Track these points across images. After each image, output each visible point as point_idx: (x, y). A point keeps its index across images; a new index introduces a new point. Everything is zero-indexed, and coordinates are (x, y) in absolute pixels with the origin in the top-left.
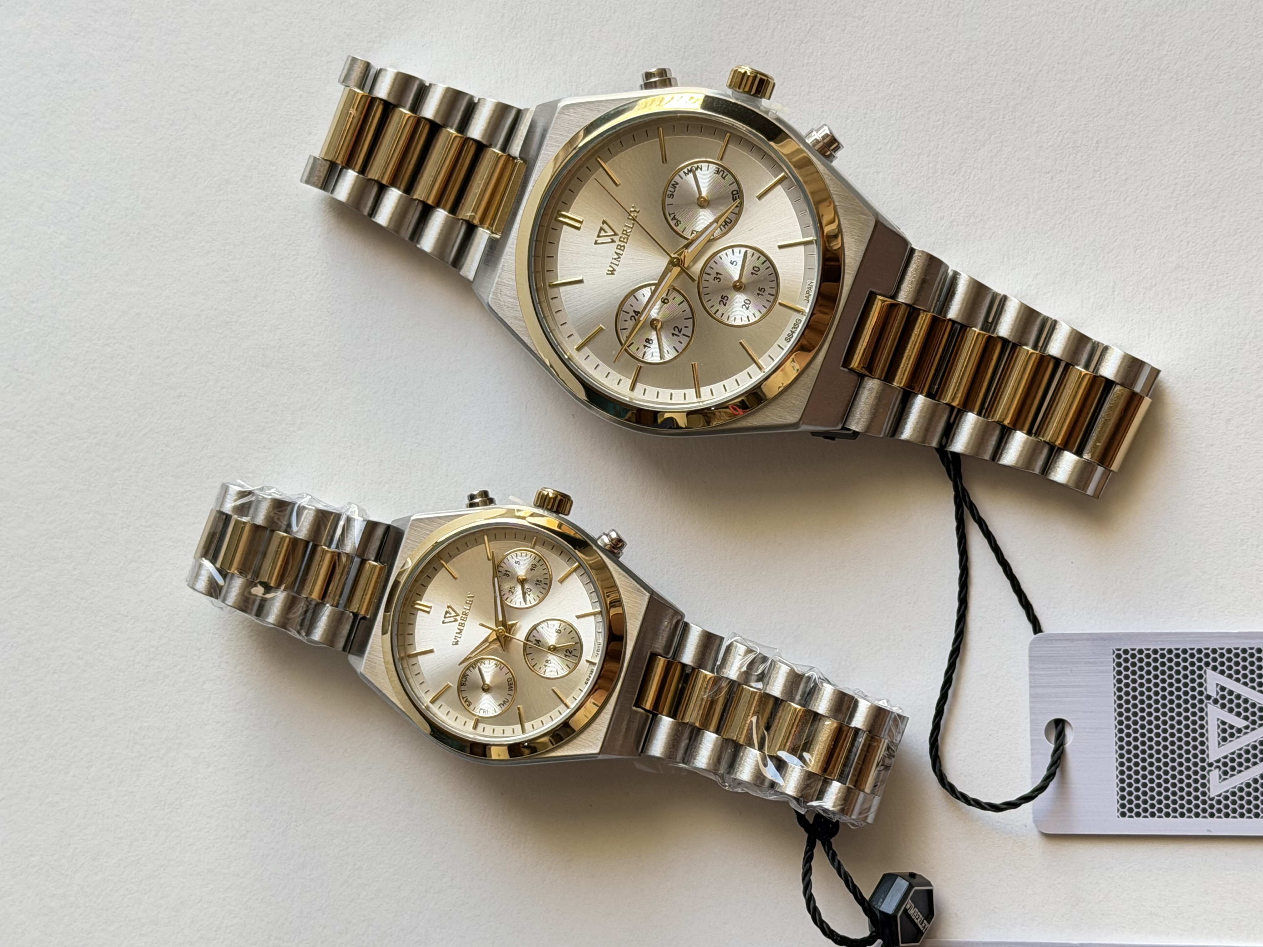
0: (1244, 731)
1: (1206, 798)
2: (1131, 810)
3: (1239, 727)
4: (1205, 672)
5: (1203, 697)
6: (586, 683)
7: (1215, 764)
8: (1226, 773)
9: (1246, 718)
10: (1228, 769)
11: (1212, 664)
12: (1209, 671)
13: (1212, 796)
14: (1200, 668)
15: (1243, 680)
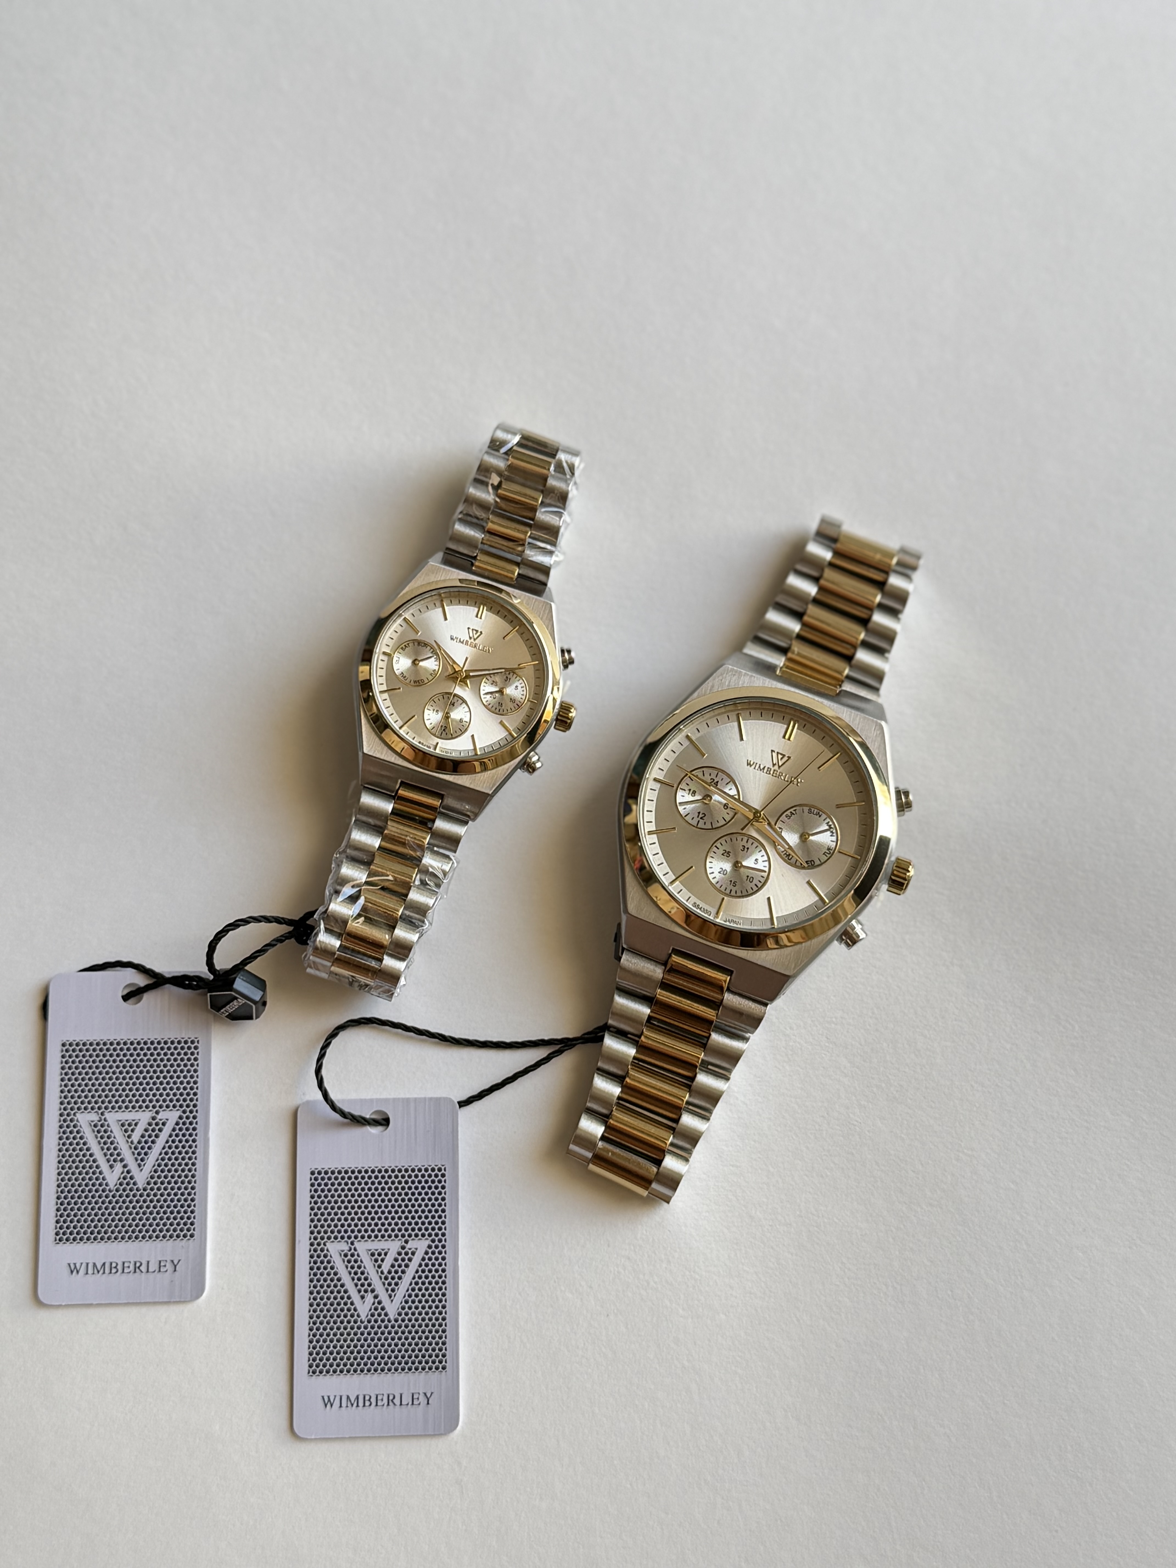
0: (380, 1270)
1: (326, 1240)
2: (316, 1179)
3: (383, 1267)
4: (427, 1239)
5: (407, 1237)
6: (420, 743)
7: (353, 1247)
8: (346, 1255)
9: (390, 1272)
10: (349, 1257)
11: (433, 1245)
12: (428, 1242)
13: (327, 1244)
14: (430, 1235)
15: (420, 1269)
